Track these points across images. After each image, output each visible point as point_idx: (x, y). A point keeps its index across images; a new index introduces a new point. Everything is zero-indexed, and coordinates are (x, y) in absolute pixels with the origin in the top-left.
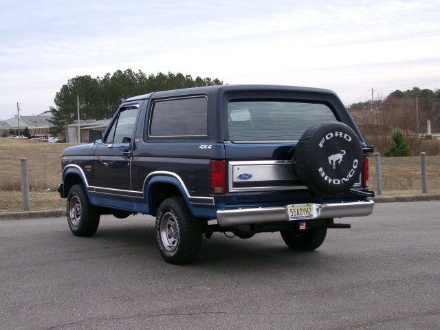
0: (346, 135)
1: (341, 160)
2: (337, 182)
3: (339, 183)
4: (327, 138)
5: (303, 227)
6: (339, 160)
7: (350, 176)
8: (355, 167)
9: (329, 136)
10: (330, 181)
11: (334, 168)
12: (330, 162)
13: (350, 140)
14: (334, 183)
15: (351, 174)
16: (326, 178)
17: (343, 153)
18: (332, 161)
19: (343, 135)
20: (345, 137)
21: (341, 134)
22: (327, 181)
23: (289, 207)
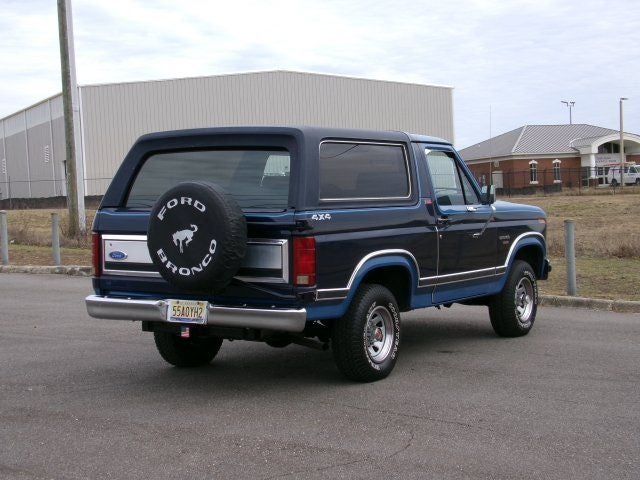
0: (197, 202)
1: (190, 240)
2: (185, 272)
3: (188, 273)
4: (169, 206)
5: (185, 334)
6: (187, 239)
7: (205, 264)
8: (212, 251)
9: (172, 204)
10: (175, 269)
11: (182, 250)
12: (175, 241)
13: (203, 209)
14: (181, 272)
15: (206, 261)
16: (168, 265)
17: (193, 229)
18: (178, 241)
19: (193, 203)
20: (195, 205)
21: (190, 200)
22: (170, 269)
23: (170, 302)
